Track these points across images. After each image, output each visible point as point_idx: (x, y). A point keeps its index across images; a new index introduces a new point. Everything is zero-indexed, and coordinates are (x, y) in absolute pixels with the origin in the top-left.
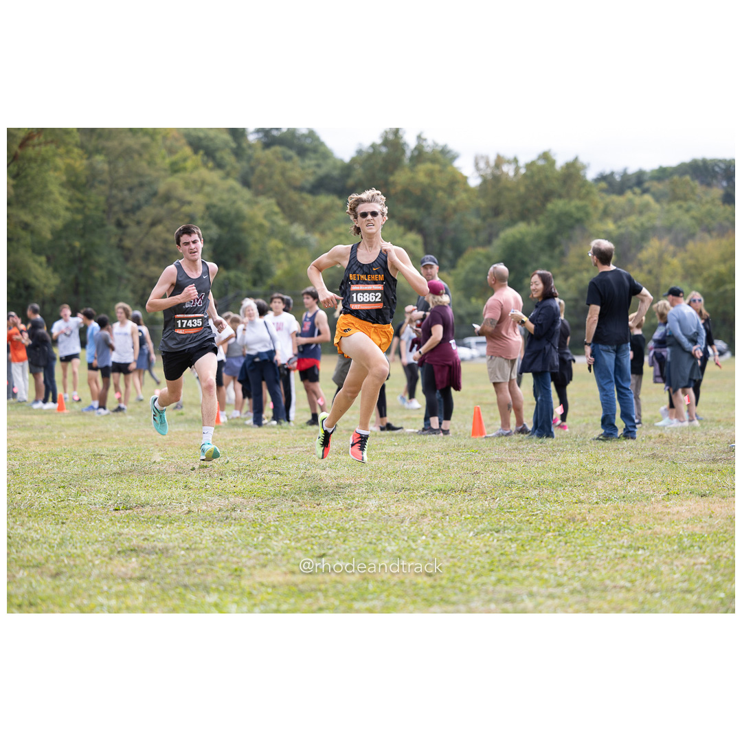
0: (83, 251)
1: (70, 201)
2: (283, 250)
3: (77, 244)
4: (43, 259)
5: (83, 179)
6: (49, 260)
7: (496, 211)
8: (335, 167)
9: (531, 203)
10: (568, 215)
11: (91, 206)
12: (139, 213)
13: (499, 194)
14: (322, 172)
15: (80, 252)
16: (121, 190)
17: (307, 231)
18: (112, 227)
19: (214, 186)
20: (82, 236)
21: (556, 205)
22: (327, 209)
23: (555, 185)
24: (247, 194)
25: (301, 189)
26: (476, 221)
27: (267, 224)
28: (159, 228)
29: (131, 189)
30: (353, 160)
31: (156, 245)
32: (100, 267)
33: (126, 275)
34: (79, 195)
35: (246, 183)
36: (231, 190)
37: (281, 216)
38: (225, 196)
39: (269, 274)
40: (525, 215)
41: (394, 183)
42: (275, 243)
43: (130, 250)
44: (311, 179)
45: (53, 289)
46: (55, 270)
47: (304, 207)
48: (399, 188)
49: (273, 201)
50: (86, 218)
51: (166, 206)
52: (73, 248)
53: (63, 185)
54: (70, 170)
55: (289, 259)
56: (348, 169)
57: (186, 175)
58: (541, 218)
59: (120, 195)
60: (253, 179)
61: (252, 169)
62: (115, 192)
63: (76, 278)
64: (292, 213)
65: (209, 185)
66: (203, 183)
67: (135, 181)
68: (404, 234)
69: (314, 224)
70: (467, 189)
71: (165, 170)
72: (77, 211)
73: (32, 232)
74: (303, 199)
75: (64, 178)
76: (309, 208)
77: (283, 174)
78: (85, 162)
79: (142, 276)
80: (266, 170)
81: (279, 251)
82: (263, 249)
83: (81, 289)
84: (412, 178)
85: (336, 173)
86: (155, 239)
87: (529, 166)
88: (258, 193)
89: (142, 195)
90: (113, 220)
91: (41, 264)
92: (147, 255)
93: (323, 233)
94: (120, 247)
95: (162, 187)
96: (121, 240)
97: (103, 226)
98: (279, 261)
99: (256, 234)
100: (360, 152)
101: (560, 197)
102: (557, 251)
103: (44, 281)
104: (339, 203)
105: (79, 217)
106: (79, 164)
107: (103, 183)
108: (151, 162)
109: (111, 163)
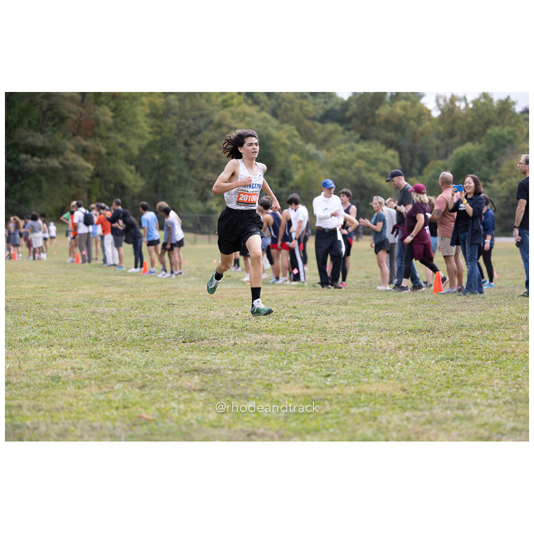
0: (161, 162)
1: (152, 127)
2: (301, 162)
3: (157, 157)
4: (133, 167)
5: (161, 112)
6: (137, 168)
7: (451, 134)
8: (337, 104)
9: (476, 129)
10: (502, 137)
11: (167, 130)
12: (200, 136)
13: (454, 122)
14: (328, 107)
15: (158, 162)
16: (187, 119)
17: (318, 148)
18: (181, 146)
19: (252, 117)
20: (161, 152)
21: (494, 130)
22: (332, 133)
23: (494, 116)
24: (275, 122)
25: (314, 119)
26: (437, 142)
27: (288, 143)
28: (214, 146)
29: (194, 119)
30: (350, 99)
31: (212, 158)
32: (173, 173)
33: (191, 179)
34: (158, 123)
35: (275, 115)
36: (264, 119)
37: (299, 138)
38: (260, 124)
39: (291, 178)
40: (471, 137)
41: (379, 115)
42: (294, 157)
43: (193, 162)
44: (321, 112)
45: (140, 189)
46: (142, 175)
47: (316, 131)
48: (382, 119)
49: (293, 127)
50: (163, 139)
51: (219, 131)
52: (154, 160)
53: (147, 116)
54: (152, 105)
55: (305, 168)
56: (346, 105)
57: (232, 109)
58: (483, 139)
59: (187, 123)
60: (280, 112)
61: (279, 105)
62: (183, 121)
63: (156, 181)
64: (307, 136)
65: (249, 116)
66: (245, 115)
67: (197, 113)
68: (386, 150)
69: (323, 143)
70: (430, 119)
71: (218, 106)
72: (157, 133)
73: (126, 149)
74: (314, 126)
75: (148, 111)
76: (319, 132)
77: (301, 108)
78: (163, 100)
79: (202, 180)
80: (289, 106)
81: (298, 162)
82: (286, 161)
83: (160, 189)
84: (392, 111)
85: (338, 108)
86: (212, 154)
87: (475, 102)
88: (283, 122)
89: (202, 123)
90: (182, 141)
91: (131, 171)
92: (206, 165)
93: (328, 150)
94: (187, 159)
95: (216, 118)
96: (187, 155)
97: (175, 144)
98: (297, 169)
99: (282, 151)
101: (497, 124)
102: (494, 163)
103: (134, 183)
104: (340, 128)
105: (158, 138)
106: (159, 101)
107: (175, 114)
108: (208, 100)
109: (181, 100)
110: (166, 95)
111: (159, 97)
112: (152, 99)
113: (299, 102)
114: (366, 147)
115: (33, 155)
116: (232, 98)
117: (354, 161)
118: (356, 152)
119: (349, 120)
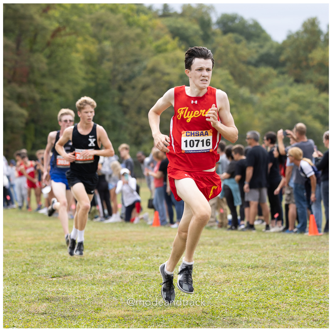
1: (87, 73)
5: (95, 59)
8: (272, 47)
11: (101, 76)
12: (134, 82)
14: (263, 51)
16: (122, 65)
17: (252, 92)
18: (114, 91)
22: (266, 77)
25: (248, 63)
28: (148, 91)
29: (128, 65)
30: (284, 42)
32: (107, 119)
34: (92, 69)
37: (233, 82)
41: (312, 59)
43: (128, 107)
44: (256, 56)
47: (250, 75)
48: (315, 63)
49: (227, 71)
50: (98, 85)
51: (152, 76)
53: (82, 62)
54: (86, 52)
56: (281, 48)
57: (167, 55)
59: (121, 69)
62: (117, 67)
64: (242, 80)
67: (131, 59)
69: (257, 87)
71: (152, 51)
72: (93, 80)
74: (249, 70)
75: (82, 58)
76: (254, 76)
77: (235, 52)
78: (97, 46)
79: (136, 124)
80: (223, 50)
85: (273, 52)
89: (136, 68)
90: (116, 86)
92: (140, 110)
93: (263, 93)
94: (120, 104)
95: (150, 63)
96: (121, 100)
97: (109, 90)
100: (289, 37)
104: (274, 72)
105: (92, 84)
106: (93, 48)
107: (109, 60)
108: (142, 46)
109: (115, 47)
110: (100, 42)
111: (93, 43)
112: (86, 46)
113: (233, 46)
114: (299, 91)
116: (166, 43)
117: (287, 105)
118: (290, 96)
119: (283, 64)
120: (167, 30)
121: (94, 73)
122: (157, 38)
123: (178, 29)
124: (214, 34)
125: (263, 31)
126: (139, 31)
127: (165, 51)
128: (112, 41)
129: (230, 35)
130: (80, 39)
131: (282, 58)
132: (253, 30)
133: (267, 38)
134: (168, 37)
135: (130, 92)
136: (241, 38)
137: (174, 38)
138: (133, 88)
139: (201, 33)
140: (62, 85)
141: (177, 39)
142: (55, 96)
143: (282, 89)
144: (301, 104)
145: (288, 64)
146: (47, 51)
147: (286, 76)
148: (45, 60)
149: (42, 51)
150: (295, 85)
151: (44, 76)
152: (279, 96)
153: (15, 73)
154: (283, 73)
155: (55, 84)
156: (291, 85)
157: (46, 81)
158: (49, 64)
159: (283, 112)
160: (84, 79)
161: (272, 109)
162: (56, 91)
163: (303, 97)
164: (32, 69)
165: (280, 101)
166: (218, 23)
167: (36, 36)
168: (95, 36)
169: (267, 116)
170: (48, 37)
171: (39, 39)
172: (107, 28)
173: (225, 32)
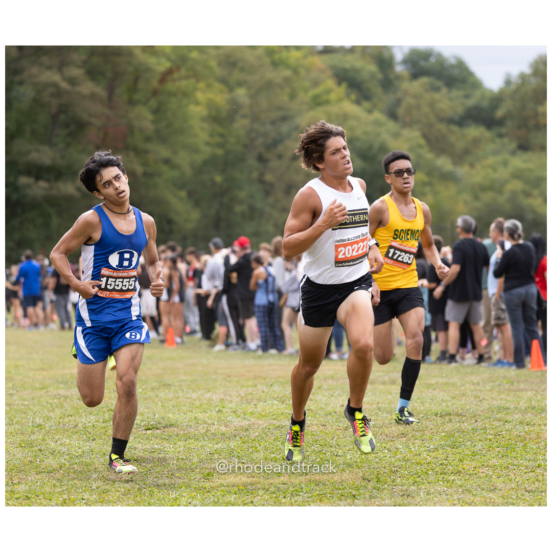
0: (224, 186)
1: (211, 135)
3: (218, 179)
4: (183, 194)
5: (224, 114)
6: (190, 194)
8: (484, 98)
11: (232, 140)
12: (280, 148)
14: (471, 102)
15: (220, 187)
16: (263, 124)
17: (455, 163)
18: (252, 162)
19: (357, 118)
20: (224, 170)
22: (476, 142)
24: (391, 125)
25: (450, 121)
29: (273, 123)
30: (502, 91)
31: (298, 179)
32: (241, 202)
34: (219, 129)
35: (392, 115)
36: (377, 123)
37: (427, 149)
38: (369, 129)
42: (420, 177)
43: (271, 185)
44: (460, 110)
45: (194, 224)
46: (197, 204)
47: (452, 139)
49: (418, 133)
50: (228, 152)
52: (214, 183)
53: (204, 119)
54: (211, 105)
55: (436, 194)
56: (497, 99)
57: (328, 108)
59: (262, 129)
60: (400, 112)
61: (399, 102)
62: (256, 126)
63: (217, 213)
64: (440, 145)
65: (352, 118)
66: (346, 117)
67: (276, 115)
69: (460, 157)
71: (307, 104)
72: (218, 145)
73: (174, 167)
74: (450, 131)
75: (205, 113)
76: (458, 140)
78: (227, 96)
80: (413, 102)
81: (425, 184)
85: (485, 103)
86: (298, 174)
88: (406, 125)
89: (284, 128)
90: (254, 155)
91: (181, 199)
92: (289, 190)
93: (472, 165)
94: (261, 181)
95: (304, 121)
96: (262, 175)
97: (244, 160)
100: (508, 82)
103: (184, 216)
104: (488, 134)
105: (220, 152)
106: (220, 98)
107: (244, 116)
108: (293, 96)
109: (253, 97)
110: (231, 89)
111: (221, 92)
112: (210, 95)
113: (428, 96)
114: (525, 161)
115: (38, 177)
116: (328, 92)
117: (506, 182)
118: (510, 169)
119: (500, 123)
120: (329, 73)
121: (221, 135)
122: (316, 83)
123: (346, 71)
124: (399, 77)
125: (471, 74)
126: (287, 73)
127: (327, 102)
128: (249, 88)
129: (424, 80)
130: (202, 85)
131: (500, 113)
132: (456, 72)
133: (476, 84)
134: (330, 83)
135: (274, 163)
136: (439, 84)
137: (339, 84)
138: (280, 157)
139: (380, 76)
140: (175, 153)
141: (344, 85)
142: (164, 168)
143: (499, 158)
144: (526, 182)
145: (509, 123)
146: (153, 103)
147: (506, 140)
148: (150, 117)
149: (145, 103)
150: (519, 153)
151: (148, 139)
152: (495, 169)
153: (106, 134)
154: (501, 136)
155: (164, 152)
156: (513, 153)
157: (150, 146)
158: (154, 122)
159: (500, 191)
160: (208, 144)
161: (484, 189)
162: (167, 161)
163: (530, 170)
164: (131, 129)
165: (496, 176)
166: (405, 62)
167: (136, 80)
168: (223, 81)
169: (476, 198)
170: (155, 83)
171: (141, 85)
172: (242, 70)
173: (415, 76)
